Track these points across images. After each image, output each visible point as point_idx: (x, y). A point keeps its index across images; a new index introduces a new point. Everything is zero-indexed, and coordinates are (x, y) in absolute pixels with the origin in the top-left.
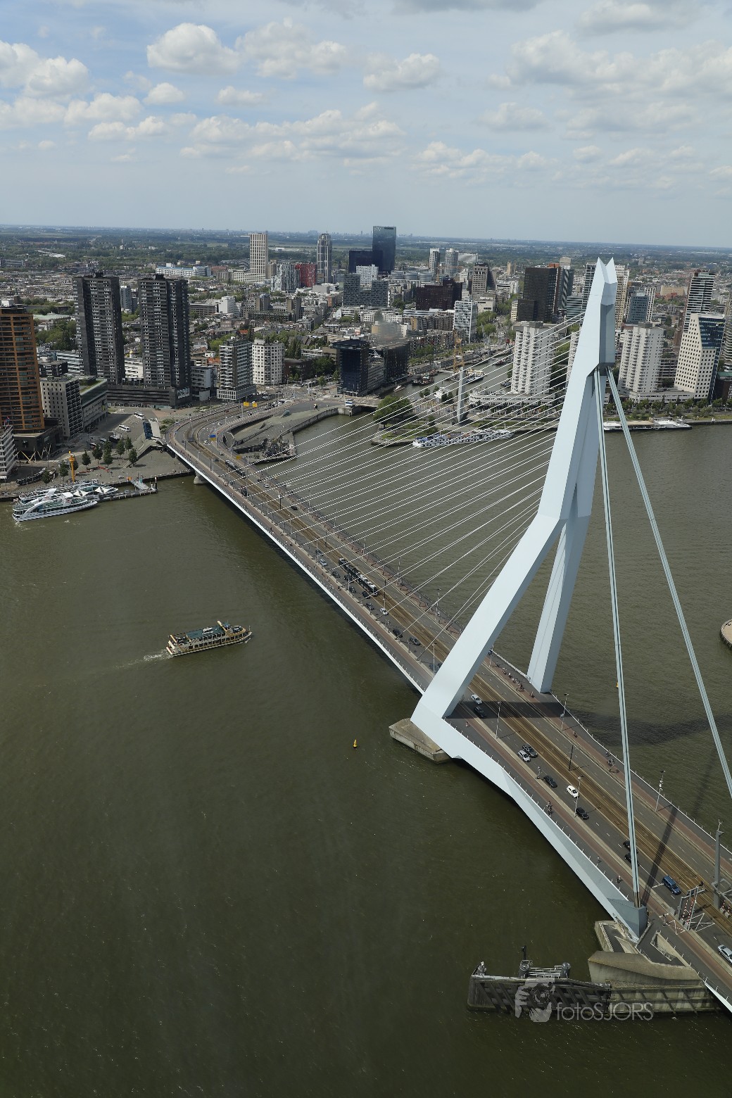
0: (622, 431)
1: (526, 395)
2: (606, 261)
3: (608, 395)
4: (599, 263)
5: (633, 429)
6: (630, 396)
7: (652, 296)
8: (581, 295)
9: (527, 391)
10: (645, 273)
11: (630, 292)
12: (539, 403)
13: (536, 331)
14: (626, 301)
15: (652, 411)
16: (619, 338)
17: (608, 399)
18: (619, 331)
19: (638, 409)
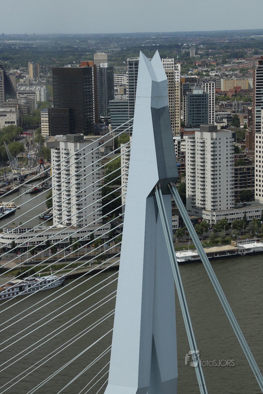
0: (199, 262)
1: (74, 228)
2: (150, 56)
3: (176, 218)
4: (142, 58)
5: (213, 257)
6: (204, 217)
7: (211, 92)
8: (126, 97)
9: (74, 222)
10: (200, 66)
11: (185, 89)
12: (92, 237)
13: (76, 147)
14: (181, 101)
15: (233, 232)
16: (179, 147)
17: (177, 223)
18: (177, 138)
19: (215, 231)
